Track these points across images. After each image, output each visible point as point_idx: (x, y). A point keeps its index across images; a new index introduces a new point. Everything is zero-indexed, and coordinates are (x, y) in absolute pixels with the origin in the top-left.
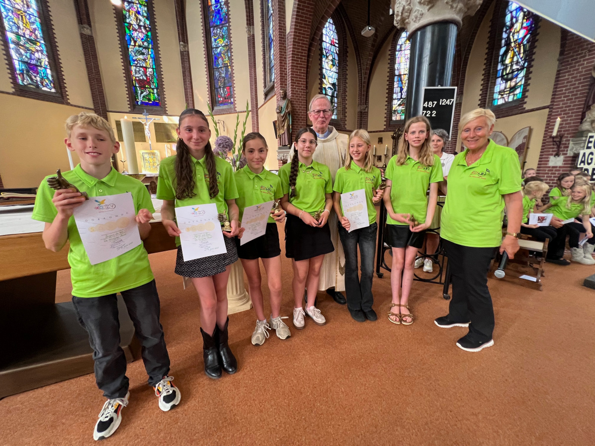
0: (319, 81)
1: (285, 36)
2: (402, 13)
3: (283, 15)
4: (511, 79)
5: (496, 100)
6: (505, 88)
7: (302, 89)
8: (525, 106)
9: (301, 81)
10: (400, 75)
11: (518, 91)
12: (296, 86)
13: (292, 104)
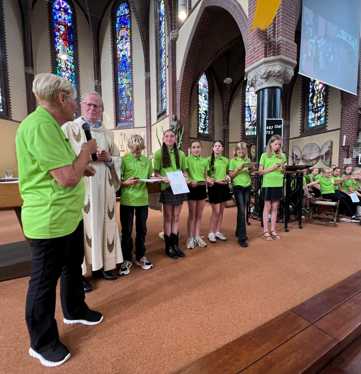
0: (197, 110)
1: (176, 82)
2: (252, 81)
3: (175, 70)
4: (318, 112)
5: (310, 124)
6: (315, 117)
7: (187, 115)
8: (327, 128)
9: (186, 110)
10: (249, 107)
11: (322, 119)
12: (183, 113)
13: (180, 124)
